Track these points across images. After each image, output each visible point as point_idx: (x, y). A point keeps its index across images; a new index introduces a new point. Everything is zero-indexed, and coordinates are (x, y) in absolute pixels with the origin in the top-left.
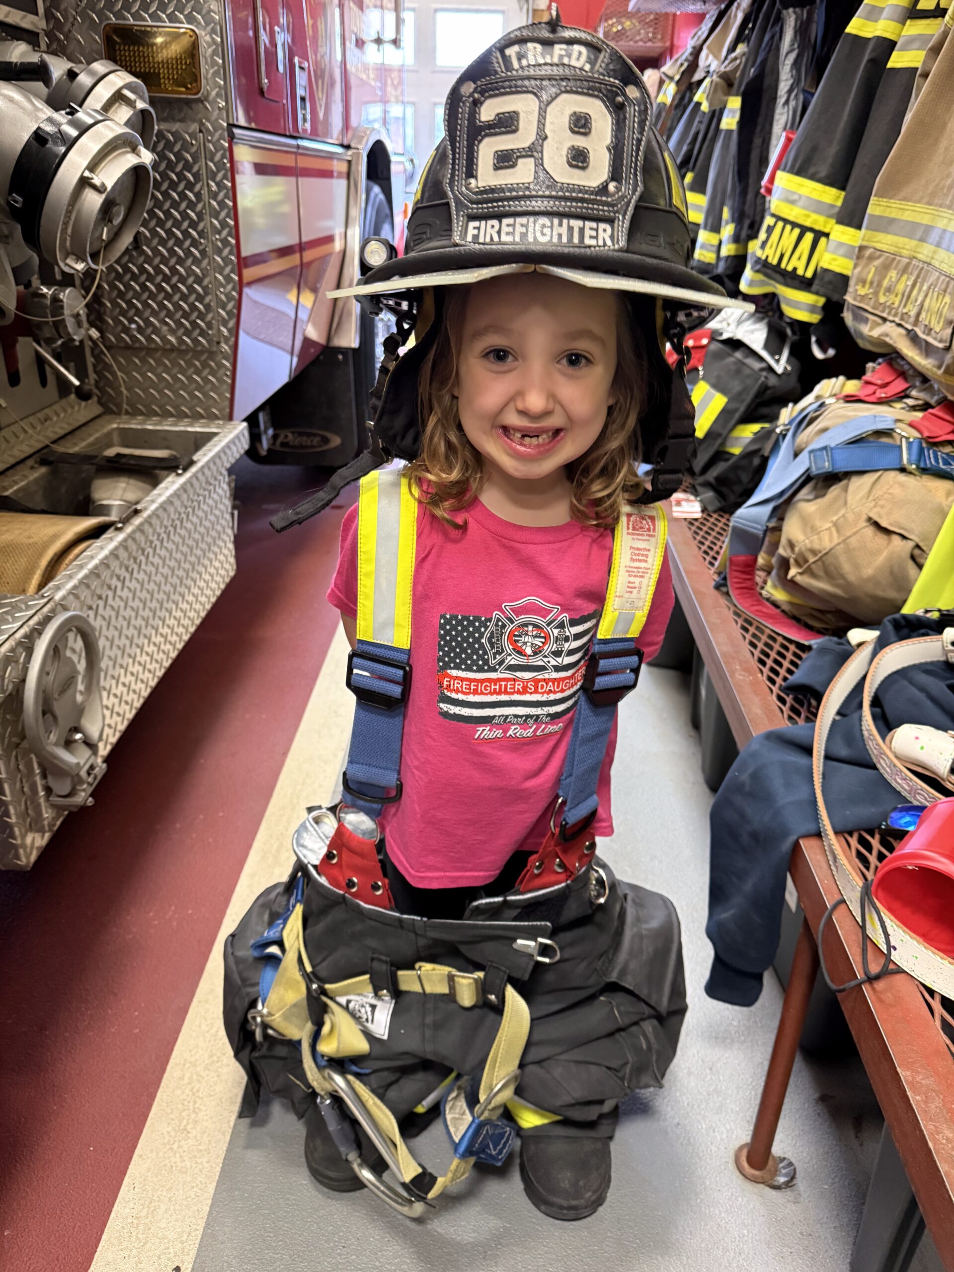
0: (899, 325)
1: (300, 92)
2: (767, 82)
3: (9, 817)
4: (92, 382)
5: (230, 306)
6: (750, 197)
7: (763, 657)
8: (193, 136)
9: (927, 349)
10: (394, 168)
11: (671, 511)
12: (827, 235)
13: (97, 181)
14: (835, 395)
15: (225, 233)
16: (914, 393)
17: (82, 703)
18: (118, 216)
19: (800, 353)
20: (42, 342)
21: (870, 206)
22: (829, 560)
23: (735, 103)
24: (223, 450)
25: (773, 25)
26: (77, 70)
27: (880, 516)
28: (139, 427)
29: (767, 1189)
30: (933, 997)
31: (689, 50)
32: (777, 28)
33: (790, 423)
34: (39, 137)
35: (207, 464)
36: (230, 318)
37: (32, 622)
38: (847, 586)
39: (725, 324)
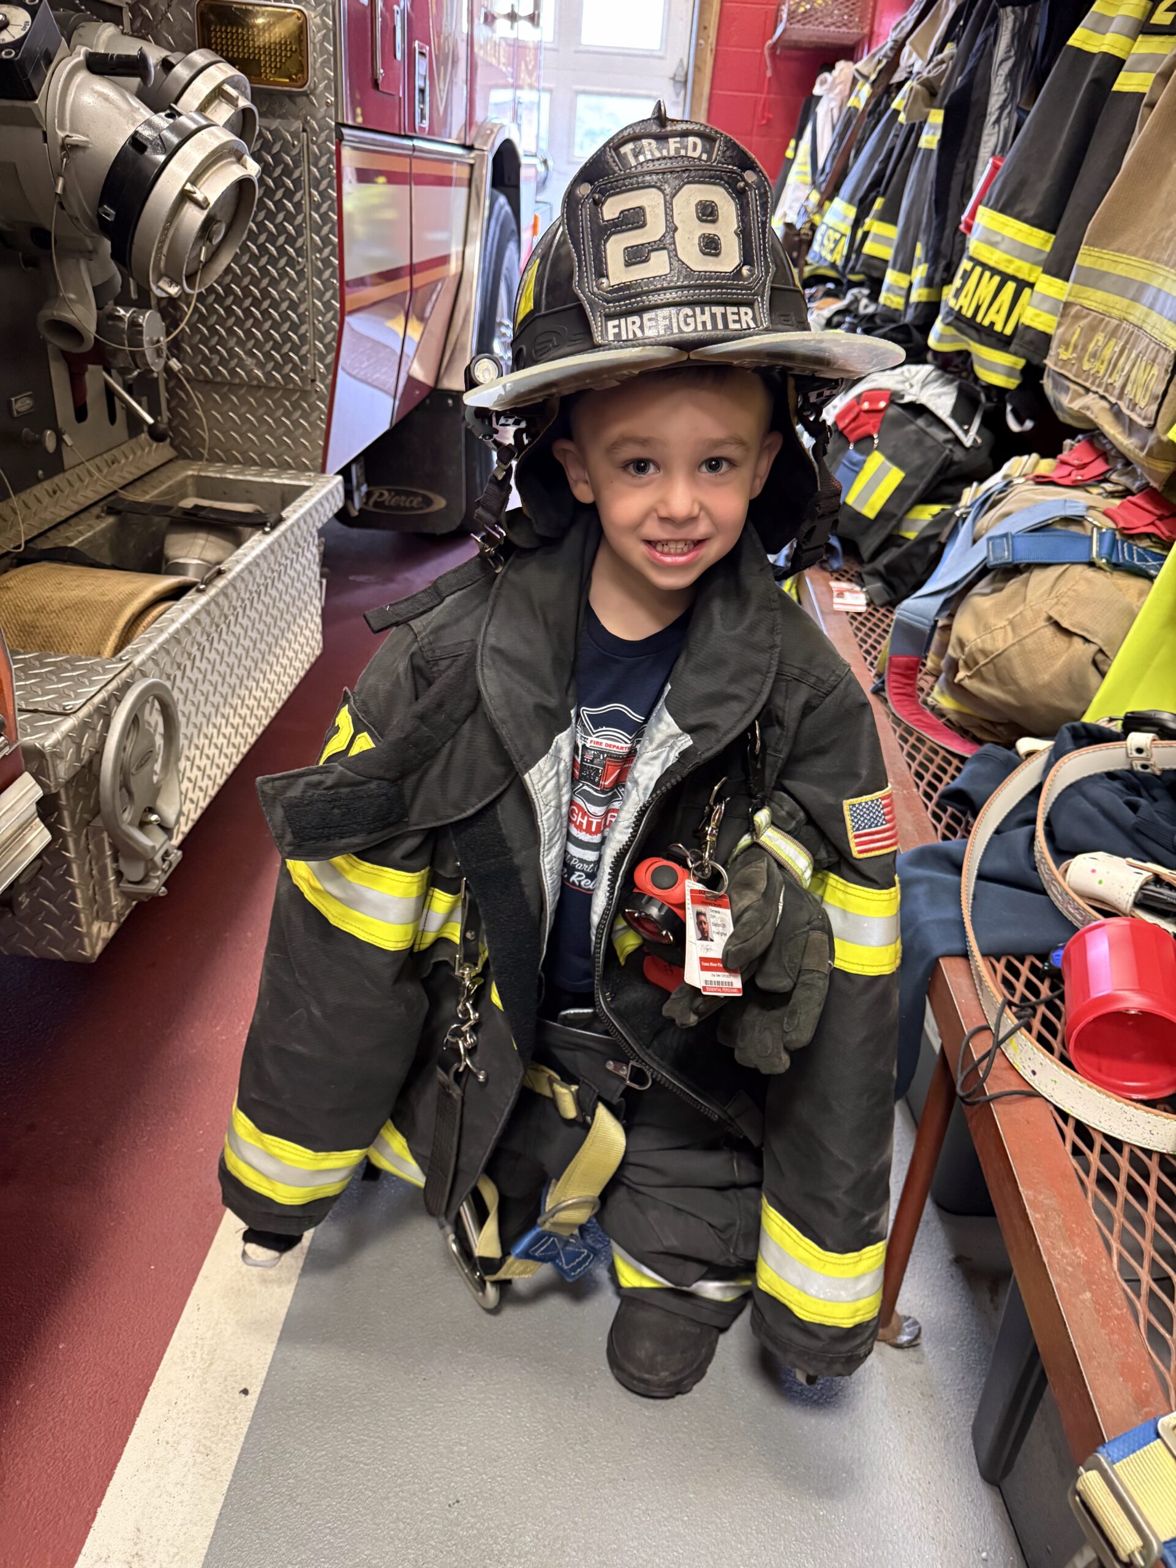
0: (1103, 397)
1: (419, 83)
2: (975, 95)
3: (76, 901)
4: (165, 420)
5: (329, 338)
6: (948, 232)
7: (921, 770)
8: (295, 135)
9: (1131, 427)
10: (524, 173)
11: (832, 603)
12: (1032, 285)
13: (199, 196)
14: (1024, 475)
15: (327, 251)
16: (1114, 477)
17: (158, 782)
18: (219, 234)
19: (993, 423)
20: (114, 372)
21: (1079, 255)
22: (1001, 661)
23: (937, 117)
24: (314, 507)
25: (987, 26)
26: (172, 60)
27: (1061, 616)
28: (218, 475)
29: (888, 1348)
30: (1066, 1122)
31: (890, 44)
32: (992, 30)
33: (972, 506)
34: (137, 143)
35: (297, 523)
36: (328, 353)
37: (110, 687)
38: (1020, 693)
39: (907, 384)
